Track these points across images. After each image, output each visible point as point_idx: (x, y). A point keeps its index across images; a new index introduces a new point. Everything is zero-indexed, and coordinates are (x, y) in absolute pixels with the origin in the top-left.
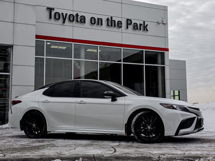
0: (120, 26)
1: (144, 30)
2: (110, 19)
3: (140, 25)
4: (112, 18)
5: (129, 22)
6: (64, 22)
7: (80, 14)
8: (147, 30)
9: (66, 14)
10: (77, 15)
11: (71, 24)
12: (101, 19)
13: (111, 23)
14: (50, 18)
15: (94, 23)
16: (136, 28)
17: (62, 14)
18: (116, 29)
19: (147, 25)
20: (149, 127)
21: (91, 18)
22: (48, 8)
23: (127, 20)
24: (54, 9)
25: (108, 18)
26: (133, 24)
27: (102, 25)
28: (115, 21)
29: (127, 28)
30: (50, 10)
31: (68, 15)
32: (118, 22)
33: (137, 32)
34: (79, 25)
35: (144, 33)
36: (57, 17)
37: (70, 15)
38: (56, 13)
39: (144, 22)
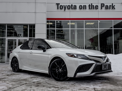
0: (97, 8)
1: (113, 9)
2: (91, 5)
3: (110, 6)
4: (92, 4)
5: (102, 5)
6: (65, 10)
7: (73, 5)
8: (115, 9)
9: (66, 6)
10: (72, 5)
11: (69, 11)
12: (86, 6)
13: (91, 7)
14: (58, 8)
15: (82, 8)
16: (107, 8)
17: (64, 6)
18: (95, 10)
19: (114, 6)
20: (60, 70)
21: (80, 6)
22: (56, 4)
23: (102, 4)
24: (59, 4)
25: (90, 5)
26: (105, 6)
27: (86, 9)
28: (94, 6)
29: (102, 8)
30: (58, 4)
31: (67, 6)
32: (96, 6)
33: (108, 10)
34: (73, 10)
35: (113, 10)
36: (61, 8)
37: (68, 6)
38: (60, 6)
39: (112, 4)
